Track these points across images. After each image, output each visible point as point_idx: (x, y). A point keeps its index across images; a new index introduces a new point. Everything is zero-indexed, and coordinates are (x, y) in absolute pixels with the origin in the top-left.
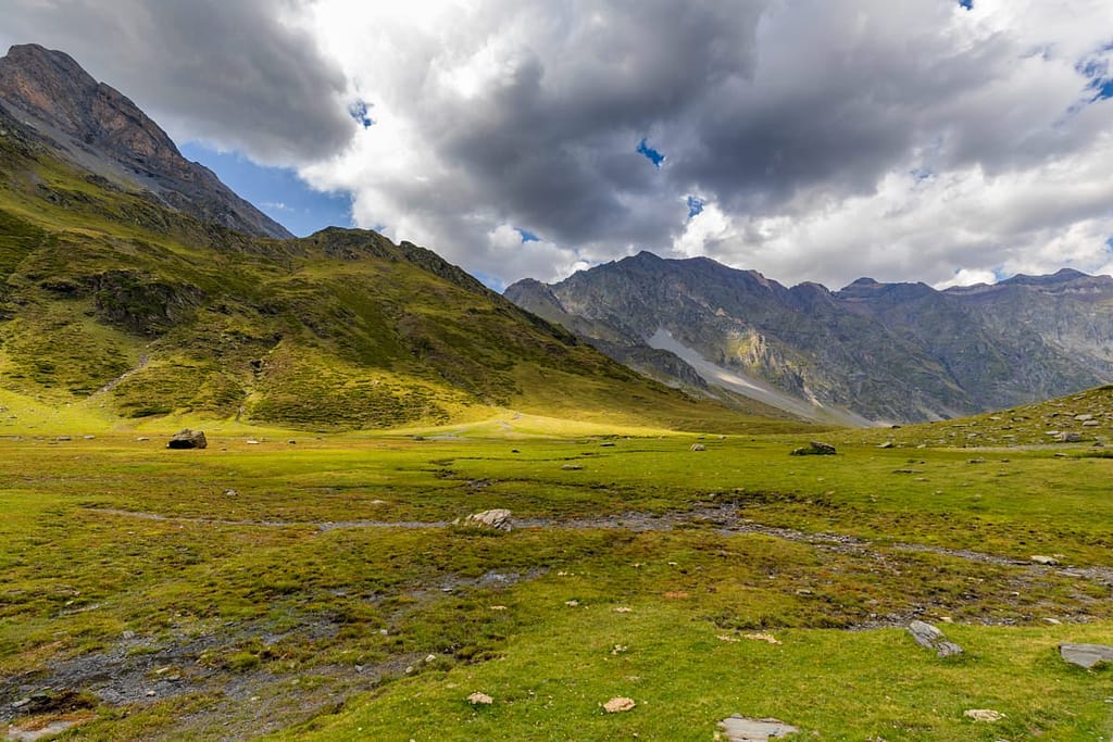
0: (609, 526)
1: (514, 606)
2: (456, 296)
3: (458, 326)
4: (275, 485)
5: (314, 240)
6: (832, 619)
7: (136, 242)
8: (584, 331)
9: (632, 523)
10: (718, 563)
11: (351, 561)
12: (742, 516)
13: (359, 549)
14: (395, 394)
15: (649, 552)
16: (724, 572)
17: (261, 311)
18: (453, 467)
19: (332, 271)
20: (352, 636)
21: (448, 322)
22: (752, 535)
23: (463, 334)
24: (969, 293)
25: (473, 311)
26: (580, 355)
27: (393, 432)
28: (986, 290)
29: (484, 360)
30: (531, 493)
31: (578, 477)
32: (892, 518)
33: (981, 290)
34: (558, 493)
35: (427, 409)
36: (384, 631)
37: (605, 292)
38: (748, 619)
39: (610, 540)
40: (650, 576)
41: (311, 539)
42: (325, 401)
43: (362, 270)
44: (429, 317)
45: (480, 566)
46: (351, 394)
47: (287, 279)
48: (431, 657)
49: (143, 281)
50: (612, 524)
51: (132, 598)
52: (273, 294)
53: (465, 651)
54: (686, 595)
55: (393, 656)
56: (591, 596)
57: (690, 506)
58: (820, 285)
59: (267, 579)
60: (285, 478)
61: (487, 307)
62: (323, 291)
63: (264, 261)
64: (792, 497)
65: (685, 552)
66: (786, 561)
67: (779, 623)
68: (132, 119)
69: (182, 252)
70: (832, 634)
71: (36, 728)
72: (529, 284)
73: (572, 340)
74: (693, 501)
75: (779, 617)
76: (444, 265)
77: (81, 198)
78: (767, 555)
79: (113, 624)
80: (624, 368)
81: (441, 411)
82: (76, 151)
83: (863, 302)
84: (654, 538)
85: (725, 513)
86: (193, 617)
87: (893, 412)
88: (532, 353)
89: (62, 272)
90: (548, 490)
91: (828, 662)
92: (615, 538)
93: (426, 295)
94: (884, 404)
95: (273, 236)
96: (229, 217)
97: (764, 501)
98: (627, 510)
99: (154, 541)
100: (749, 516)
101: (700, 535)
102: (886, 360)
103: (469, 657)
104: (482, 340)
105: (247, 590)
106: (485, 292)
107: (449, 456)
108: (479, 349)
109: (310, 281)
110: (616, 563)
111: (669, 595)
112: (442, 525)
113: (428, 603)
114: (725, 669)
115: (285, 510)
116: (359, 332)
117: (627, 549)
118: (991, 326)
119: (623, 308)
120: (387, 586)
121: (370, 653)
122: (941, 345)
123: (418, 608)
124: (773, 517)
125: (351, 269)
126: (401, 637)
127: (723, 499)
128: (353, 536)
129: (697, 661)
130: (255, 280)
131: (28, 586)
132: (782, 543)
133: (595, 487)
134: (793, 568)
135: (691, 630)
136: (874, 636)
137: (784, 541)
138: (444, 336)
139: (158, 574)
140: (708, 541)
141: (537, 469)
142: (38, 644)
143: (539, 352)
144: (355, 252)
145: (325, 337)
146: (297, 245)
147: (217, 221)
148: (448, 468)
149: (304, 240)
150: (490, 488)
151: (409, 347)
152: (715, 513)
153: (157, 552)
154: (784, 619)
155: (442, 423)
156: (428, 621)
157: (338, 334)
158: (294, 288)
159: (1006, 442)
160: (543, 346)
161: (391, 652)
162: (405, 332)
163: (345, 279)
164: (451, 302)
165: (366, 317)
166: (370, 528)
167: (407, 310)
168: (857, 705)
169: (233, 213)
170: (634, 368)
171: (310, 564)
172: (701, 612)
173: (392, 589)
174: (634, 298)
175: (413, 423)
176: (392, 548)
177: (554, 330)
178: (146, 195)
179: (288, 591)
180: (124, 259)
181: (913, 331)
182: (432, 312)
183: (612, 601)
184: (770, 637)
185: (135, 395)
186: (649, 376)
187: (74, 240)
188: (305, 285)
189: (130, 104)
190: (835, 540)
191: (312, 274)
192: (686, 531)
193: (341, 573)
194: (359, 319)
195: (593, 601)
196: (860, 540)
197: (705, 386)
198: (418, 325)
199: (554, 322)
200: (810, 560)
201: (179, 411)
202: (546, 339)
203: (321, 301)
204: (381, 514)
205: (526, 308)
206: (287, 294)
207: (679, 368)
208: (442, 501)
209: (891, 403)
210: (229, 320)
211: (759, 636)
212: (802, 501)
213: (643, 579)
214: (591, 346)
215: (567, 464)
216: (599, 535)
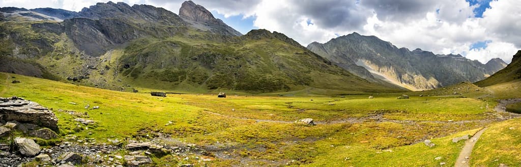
0: (343, 122)
1: (316, 148)
2: (291, 49)
3: (292, 59)
4: (243, 108)
5: (248, 35)
6: (406, 143)
7: (207, 44)
8: (334, 60)
9: (350, 121)
10: (376, 131)
11: (267, 131)
12: (383, 117)
13: (268, 128)
14: (273, 81)
15: (356, 130)
16: (378, 134)
17: (236, 59)
18: (293, 105)
19: (253, 44)
20: (270, 152)
21: (289, 58)
22: (386, 122)
23: (294, 62)
25: (297, 53)
26: (333, 68)
27: (273, 94)
29: (301, 70)
30: (318, 113)
31: (333, 107)
32: (421, 115)
34: (327, 114)
35: (283, 86)
36: (279, 152)
37: (341, 46)
38: (385, 146)
39: (344, 127)
40: (356, 137)
41: (255, 124)
42: (254, 84)
43: (262, 43)
44: (283, 56)
45: (305, 135)
46: (261, 82)
47: (241, 48)
48: (293, 161)
49: (209, 54)
50: (344, 122)
51: (217, 133)
52: (238, 53)
53: (303, 160)
54: (367, 141)
55: (282, 159)
56: (338, 143)
57: (368, 115)
59: (246, 134)
60: (246, 106)
61: (302, 52)
62: (251, 50)
63: (235, 44)
64: (397, 111)
65: (366, 129)
66: (395, 129)
67: (393, 146)
68: (204, 12)
69: (216, 45)
70: (406, 147)
71: (205, 158)
72: (315, 43)
73: (330, 63)
74: (369, 114)
75: (393, 144)
76: (287, 38)
77: (196, 36)
78: (390, 128)
79: (214, 139)
80: (347, 72)
81: (288, 87)
82: (194, 24)
83: (418, 55)
84: (357, 125)
85: (379, 117)
86: (230, 141)
88: (317, 68)
89: (195, 55)
90: (323, 113)
91: (406, 154)
92: (345, 126)
93: (282, 49)
95: (237, 36)
96: (226, 32)
97: (390, 112)
98: (349, 117)
99: (219, 121)
100: (385, 117)
101: (371, 124)
103: (304, 162)
104: (300, 63)
105: (241, 136)
106: (301, 47)
107: (291, 101)
108: (299, 66)
109: (248, 48)
110: (346, 134)
111: (362, 142)
112: (291, 123)
113: (290, 145)
114: (378, 161)
115: (247, 115)
116: (262, 63)
117: (349, 129)
119: (347, 52)
120: (277, 139)
121: (276, 158)
123: (287, 146)
124: (392, 117)
125: (259, 43)
126: (283, 154)
127: (378, 113)
128: (266, 124)
129: (370, 160)
130: (234, 50)
131: (199, 127)
132: (394, 124)
133: (339, 110)
134: (397, 130)
135: (368, 151)
136: (416, 145)
137: (395, 124)
138: (288, 62)
139: (221, 129)
140: (374, 125)
141: (319, 106)
142: (202, 140)
143: (319, 67)
144: (260, 37)
145: (253, 65)
146: (244, 37)
147: (224, 34)
148: (291, 105)
149: (246, 35)
150: (305, 112)
151: (277, 66)
152: (376, 117)
153: (220, 123)
154: (394, 145)
155: (288, 91)
156: (291, 150)
157: (256, 63)
158: (243, 51)
159: (445, 95)
160: (320, 65)
161: (281, 158)
162: (276, 62)
163: (257, 46)
164: (289, 50)
165: (264, 57)
166: (270, 123)
167: (276, 54)
168: (412, 164)
169: (227, 31)
170: (351, 72)
171: (256, 131)
172: (371, 146)
173: (279, 141)
174: (351, 48)
175: (279, 91)
176: (277, 128)
177: (324, 60)
178: (208, 31)
179: (251, 138)
180: (205, 49)
182: (283, 54)
183: (344, 145)
184: (390, 150)
185: (210, 84)
186: (356, 75)
187: (196, 47)
188: (246, 49)
189: (203, 8)
190: (408, 122)
191: (248, 46)
192: (367, 123)
193: (265, 134)
194: (262, 58)
195: (338, 145)
196: (414, 121)
197: (374, 78)
198: (280, 59)
199: (324, 57)
200: (401, 128)
201: (219, 87)
202: (321, 63)
203: (251, 54)
204: (273, 118)
205: (314, 52)
206: (242, 53)
207: (366, 72)
208: (291, 115)
210: (228, 62)
211: (387, 150)
212: (400, 112)
213: (354, 138)
214: (336, 65)
215: (330, 103)
216: (340, 125)
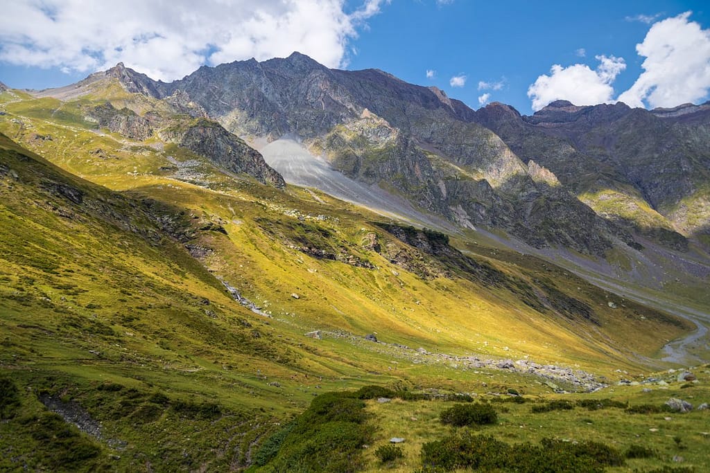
24: (674, 115)
28: (692, 110)
33: (685, 112)
58: (511, 108)
83: (557, 127)
87: (568, 237)
94: (556, 227)
102: (571, 181)
118: (697, 139)
122: (638, 166)
181: (608, 152)
209: (567, 226)
